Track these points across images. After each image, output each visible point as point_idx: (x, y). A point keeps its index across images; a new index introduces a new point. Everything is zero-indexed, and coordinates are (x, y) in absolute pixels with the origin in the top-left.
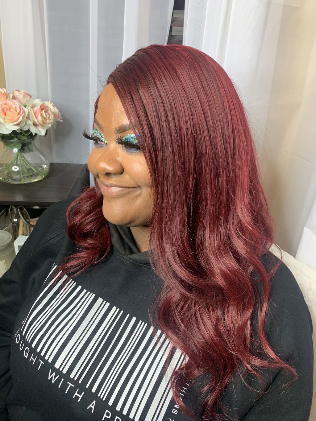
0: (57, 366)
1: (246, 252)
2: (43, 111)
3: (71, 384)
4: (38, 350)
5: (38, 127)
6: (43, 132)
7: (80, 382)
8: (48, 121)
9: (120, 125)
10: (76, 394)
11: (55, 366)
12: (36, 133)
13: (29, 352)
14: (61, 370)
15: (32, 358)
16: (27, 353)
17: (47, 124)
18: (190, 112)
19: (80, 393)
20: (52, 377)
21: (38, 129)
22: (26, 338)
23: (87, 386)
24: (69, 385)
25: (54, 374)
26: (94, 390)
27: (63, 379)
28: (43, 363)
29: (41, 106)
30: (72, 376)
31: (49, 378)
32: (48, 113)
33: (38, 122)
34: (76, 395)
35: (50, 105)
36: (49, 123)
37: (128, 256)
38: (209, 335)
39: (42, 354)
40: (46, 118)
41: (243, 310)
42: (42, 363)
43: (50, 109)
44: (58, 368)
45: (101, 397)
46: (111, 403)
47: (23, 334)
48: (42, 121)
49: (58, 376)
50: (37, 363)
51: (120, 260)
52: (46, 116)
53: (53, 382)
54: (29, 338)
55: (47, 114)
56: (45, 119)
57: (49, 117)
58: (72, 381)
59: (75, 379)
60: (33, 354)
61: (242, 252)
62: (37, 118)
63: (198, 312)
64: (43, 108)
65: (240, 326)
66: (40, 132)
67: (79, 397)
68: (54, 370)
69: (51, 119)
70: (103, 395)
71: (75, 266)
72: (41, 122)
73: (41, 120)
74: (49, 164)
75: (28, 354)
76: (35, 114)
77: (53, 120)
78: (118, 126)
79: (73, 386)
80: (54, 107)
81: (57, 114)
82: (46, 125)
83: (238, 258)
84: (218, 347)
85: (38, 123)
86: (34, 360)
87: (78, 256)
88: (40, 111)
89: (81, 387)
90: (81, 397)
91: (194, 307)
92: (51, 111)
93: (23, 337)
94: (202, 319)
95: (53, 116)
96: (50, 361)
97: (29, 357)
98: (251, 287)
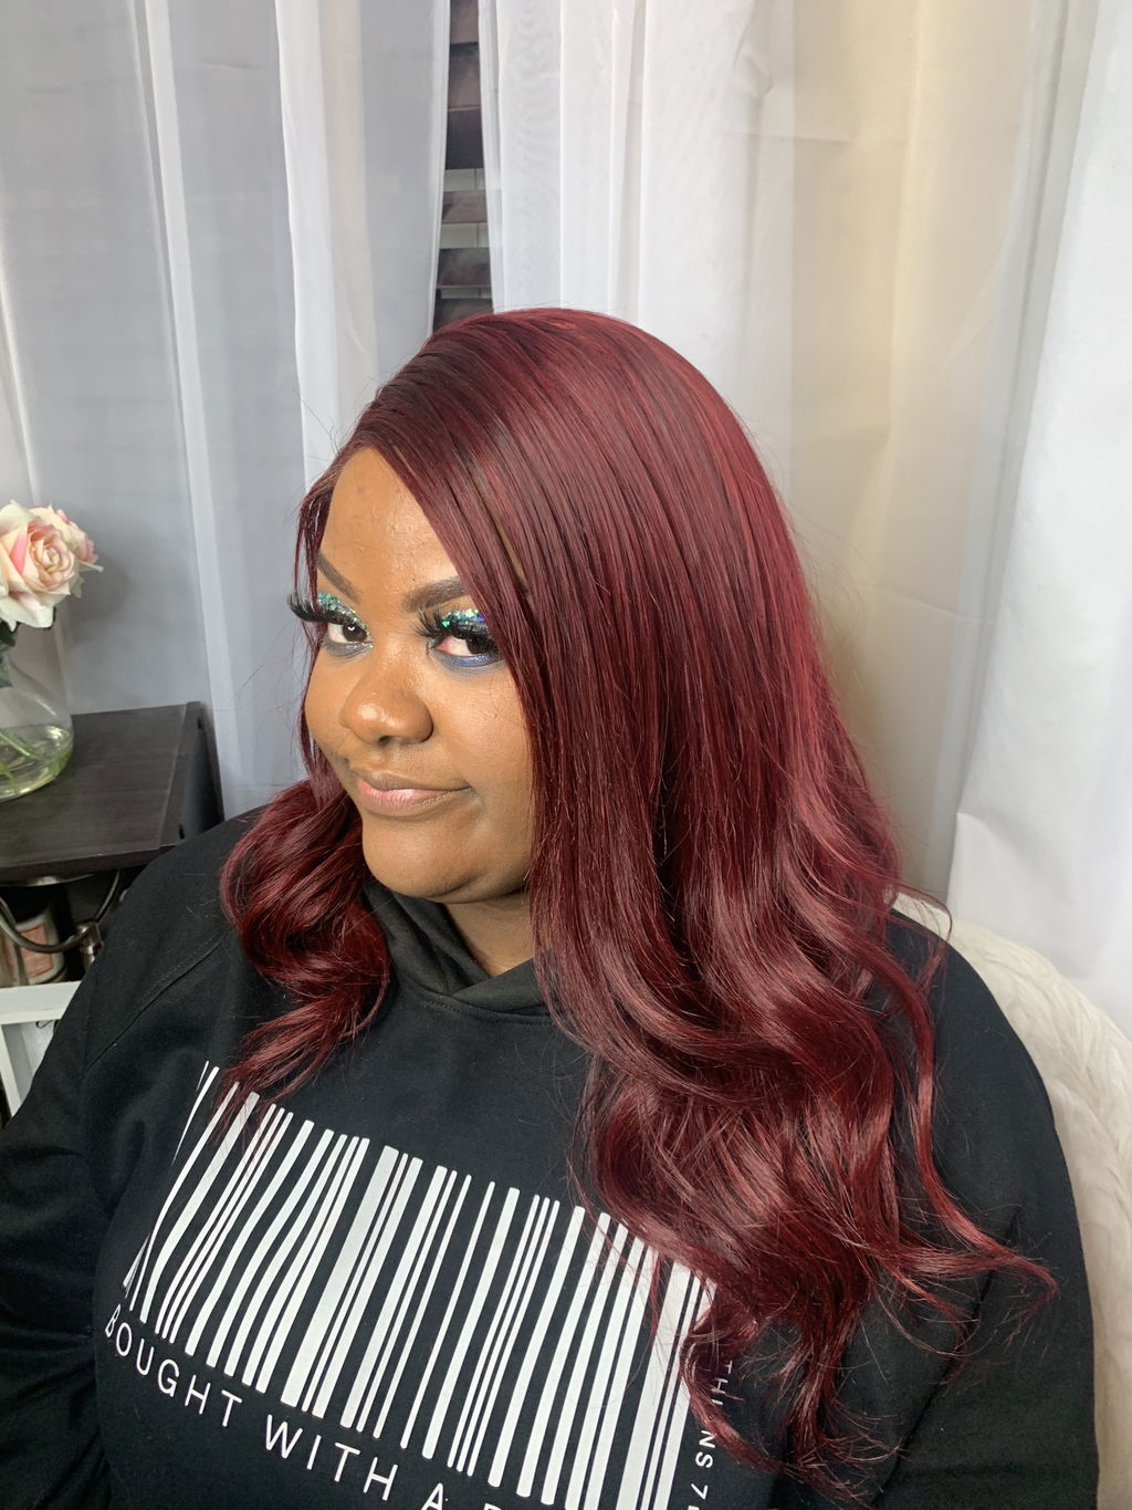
0: (290, 1397)
1: (842, 937)
2: (40, 544)
3: (347, 1450)
4: (212, 1361)
5: (24, 600)
6: (42, 616)
7: (377, 1434)
8: (58, 577)
9: (421, 583)
10: (372, 1476)
11: (284, 1399)
12: (20, 620)
13: (177, 1374)
14: (305, 1408)
15: (192, 1391)
16: (169, 1380)
17: (56, 586)
18: (632, 531)
19: (384, 1472)
20: (279, 1439)
21: (23, 606)
22: (157, 1331)
23: (404, 1444)
24: (342, 1451)
25: (284, 1427)
26: (428, 1451)
27: (319, 1438)
28: (240, 1401)
29: (30, 529)
30: (346, 1421)
31: (269, 1446)
32: (56, 548)
33: (27, 584)
34: (373, 1481)
35: (52, 518)
36: (62, 583)
37: (456, 995)
38: (771, 1207)
39: (230, 1370)
40: (50, 566)
41: (864, 1113)
42: (235, 1402)
43: (58, 534)
44: (294, 1404)
45: (460, 1468)
46: (495, 1478)
47: (144, 1318)
48: (40, 578)
49: (300, 1431)
50: (217, 1403)
51: (431, 1011)
52: (51, 559)
53: (285, 1454)
54: (167, 1328)
55: (54, 551)
56: (46, 569)
57: (60, 563)
58: (350, 1436)
59: (360, 1428)
60: (195, 1377)
61: (830, 938)
62: (20, 571)
63: (723, 1144)
64: (37, 532)
65: (863, 1166)
66: (33, 616)
67: (385, 1485)
68: (283, 1413)
69: (68, 567)
70: (462, 1458)
71: (284, 1059)
72: (39, 582)
73: (37, 575)
74: (69, 724)
75: (174, 1383)
76: (11, 556)
77: (74, 569)
78: (413, 589)
79: (357, 1452)
80: (67, 523)
81: (83, 547)
82: (53, 590)
83: (820, 956)
84: (803, 1237)
85: (24, 588)
86: (204, 1398)
87: (292, 1022)
88: (30, 544)
89: (383, 1449)
90: (389, 1482)
91: (708, 1130)
92: (62, 538)
93: (145, 1331)
94: (738, 1161)
95: (72, 557)
96: (262, 1387)
97: (182, 1390)
98: (875, 1040)
